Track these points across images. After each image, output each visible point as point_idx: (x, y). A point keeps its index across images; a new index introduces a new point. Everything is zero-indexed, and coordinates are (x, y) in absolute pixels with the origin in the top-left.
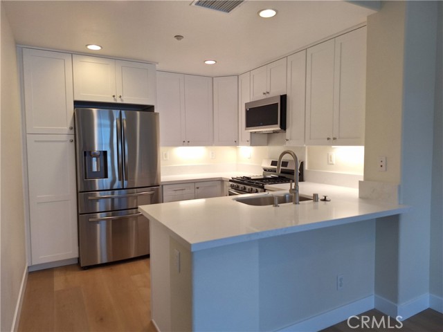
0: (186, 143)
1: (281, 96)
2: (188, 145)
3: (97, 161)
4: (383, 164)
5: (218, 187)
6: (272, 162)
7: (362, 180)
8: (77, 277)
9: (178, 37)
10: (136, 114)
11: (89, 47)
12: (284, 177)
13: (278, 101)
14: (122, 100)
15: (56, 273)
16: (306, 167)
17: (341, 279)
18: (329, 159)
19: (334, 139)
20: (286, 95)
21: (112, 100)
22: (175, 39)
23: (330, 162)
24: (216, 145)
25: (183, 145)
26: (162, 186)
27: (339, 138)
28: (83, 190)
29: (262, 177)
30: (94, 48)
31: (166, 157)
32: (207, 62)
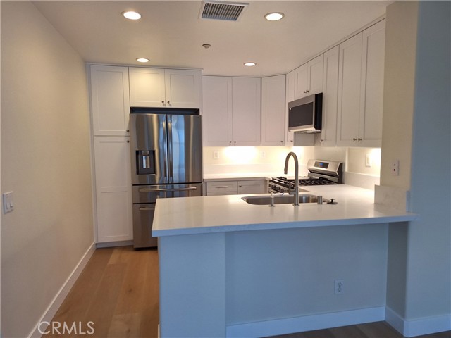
0: (233, 143)
1: (316, 95)
2: (235, 145)
3: (146, 159)
4: (396, 168)
5: (262, 186)
6: (316, 162)
7: (379, 184)
8: (129, 256)
9: (206, 46)
10: (190, 117)
11: (139, 60)
12: (326, 179)
13: (313, 100)
14: (170, 105)
15: (116, 251)
16: (346, 169)
17: (339, 284)
18: (366, 160)
19: (359, 139)
20: (322, 94)
21: (161, 106)
22: (203, 47)
23: (367, 165)
24: (263, 145)
25: (230, 145)
26: (206, 183)
27: (364, 139)
28: (138, 183)
29: (308, 178)
30: (143, 60)
31: (216, 156)
32: (246, 65)
